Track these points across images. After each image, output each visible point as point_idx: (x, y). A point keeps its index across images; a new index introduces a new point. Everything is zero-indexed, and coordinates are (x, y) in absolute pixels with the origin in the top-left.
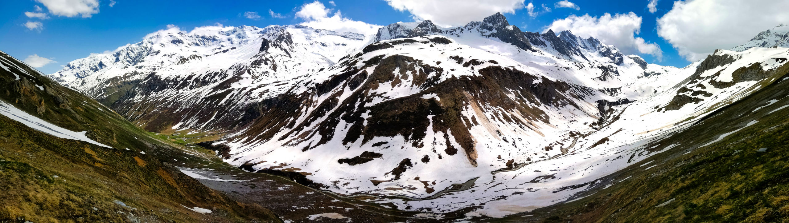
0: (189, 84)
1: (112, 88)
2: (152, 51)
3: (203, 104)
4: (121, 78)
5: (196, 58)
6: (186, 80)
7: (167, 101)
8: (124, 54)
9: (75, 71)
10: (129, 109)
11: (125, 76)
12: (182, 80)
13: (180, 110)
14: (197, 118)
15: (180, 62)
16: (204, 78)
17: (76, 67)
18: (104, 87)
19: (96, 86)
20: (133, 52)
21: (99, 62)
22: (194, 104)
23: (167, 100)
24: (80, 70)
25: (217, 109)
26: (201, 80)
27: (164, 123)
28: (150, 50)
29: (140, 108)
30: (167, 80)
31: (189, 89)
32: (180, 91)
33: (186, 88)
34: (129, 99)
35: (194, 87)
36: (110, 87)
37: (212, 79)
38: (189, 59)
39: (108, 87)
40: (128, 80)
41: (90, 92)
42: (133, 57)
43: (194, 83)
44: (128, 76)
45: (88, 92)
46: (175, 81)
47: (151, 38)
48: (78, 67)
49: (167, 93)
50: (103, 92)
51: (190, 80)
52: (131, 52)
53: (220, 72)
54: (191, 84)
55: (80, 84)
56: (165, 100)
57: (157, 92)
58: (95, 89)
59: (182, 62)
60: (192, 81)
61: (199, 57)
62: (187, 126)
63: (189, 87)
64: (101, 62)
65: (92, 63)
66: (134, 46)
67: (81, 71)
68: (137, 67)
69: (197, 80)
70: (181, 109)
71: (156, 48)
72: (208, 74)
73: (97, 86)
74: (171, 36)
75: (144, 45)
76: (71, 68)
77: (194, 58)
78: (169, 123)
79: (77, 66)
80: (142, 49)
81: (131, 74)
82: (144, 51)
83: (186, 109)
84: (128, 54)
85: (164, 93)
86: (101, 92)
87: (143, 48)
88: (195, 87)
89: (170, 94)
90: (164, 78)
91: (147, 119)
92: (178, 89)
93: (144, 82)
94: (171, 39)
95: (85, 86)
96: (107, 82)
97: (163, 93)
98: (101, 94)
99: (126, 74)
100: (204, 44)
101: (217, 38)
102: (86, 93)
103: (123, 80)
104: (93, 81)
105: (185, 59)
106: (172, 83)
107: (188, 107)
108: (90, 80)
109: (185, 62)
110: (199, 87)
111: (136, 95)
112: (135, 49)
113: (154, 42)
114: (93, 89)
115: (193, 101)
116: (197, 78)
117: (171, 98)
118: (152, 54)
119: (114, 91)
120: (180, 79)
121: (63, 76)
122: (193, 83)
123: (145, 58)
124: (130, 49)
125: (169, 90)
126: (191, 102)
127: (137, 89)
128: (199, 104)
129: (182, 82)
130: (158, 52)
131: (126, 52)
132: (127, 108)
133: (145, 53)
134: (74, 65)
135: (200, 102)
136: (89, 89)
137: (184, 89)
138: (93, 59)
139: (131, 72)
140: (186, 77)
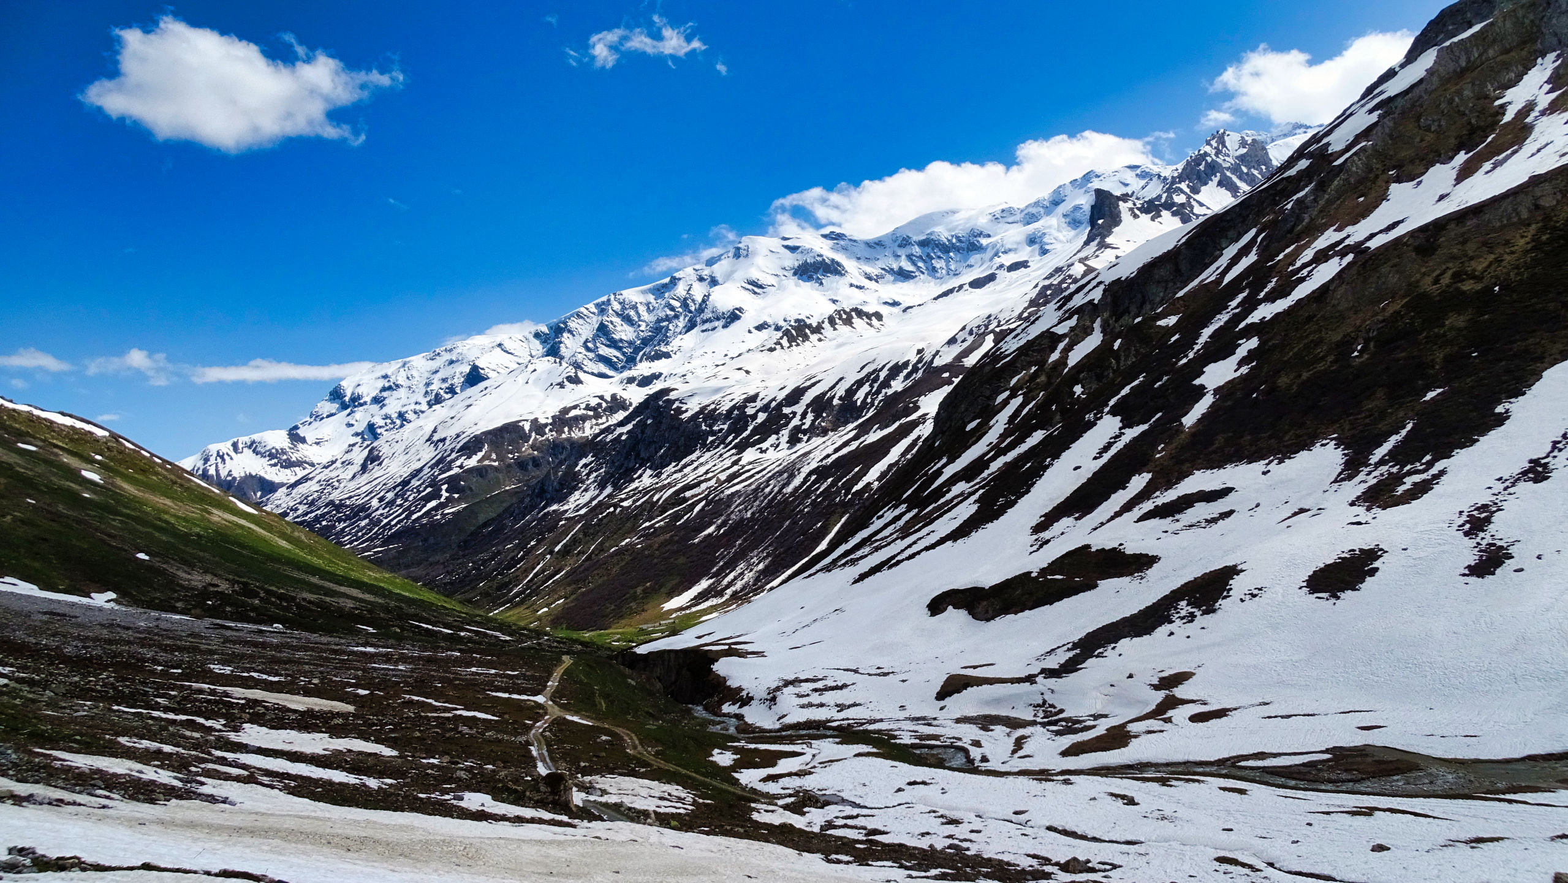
0: (787, 424)
1: (491, 475)
2: (708, 315)
3: (808, 492)
4: (537, 427)
5: (856, 321)
6: (780, 405)
7: (685, 500)
8: (585, 329)
9: (361, 417)
10: (529, 552)
11: (562, 420)
12: (765, 408)
13: (719, 528)
14: (765, 558)
15: (785, 342)
16: (851, 392)
17: (368, 399)
18: (455, 471)
19: (420, 470)
20: (628, 320)
21: (467, 369)
22: (774, 498)
23: (688, 494)
24: (385, 410)
25: (845, 506)
26: (836, 402)
27: (639, 590)
28: (701, 310)
29: (575, 541)
30: (708, 415)
31: (784, 445)
32: (750, 455)
33: (772, 439)
34: (544, 507)
35: (805, 432)
36: (479, 471)
37: (878, 392)
38: (826, 325)
39: (471, 471)
40: (576, 434)
41: (390, 496)
42: (631, 343)
43: (810, 417)
44: (576, 419)
45: (381, 500)
46: (738, 417)
47: (710, 262)
48: (377, 400)
49: (696, 469)
50: (445, 494)
51: (794, 408)
52: (617, 320)
53: (914, 359)
54: (795, 422)
55: (356, 468)
56: (677, 499)
57: (658, 467)
58: (415, 483)
59: (792, 340)
60: (799, 408)
61: (869, 316)
62: (720, 594)
63: (785, 433)
64: (475, 368)
65: (440, 375)
66: (632, 295)
67: (386, 417)
68: (631, 380)
69: (820, 405)
70: (724, 524)
71: (724, 298)
72: (868, 375)
73: (426, 470)
74: (793, 249)
75: (681, 290)
76: (344, 407)
77: (848, 322)
78: (661, 587)
79: (374, 394)
80: (672, 309)
81: (594, 409)
82: (676, 317)
83: (742, 520)
84: (603, 329)
85: (686, 471)
86: (436, 495)
87: (673, 302)
88: (815, 431)
89: (707, 473)
90: (697, 409)
91: (576, 582)
92: (741, 448)
93: (620, 430)
94: (792, 261)
95: (377, 472)
96: (471, 447)
97: (681, 470)
98: (433, 503)
99: (566, 411)
100: (934, 269)
101: (984, 242)
102: (375, 503)
103: (550, 435)
104: (413, 450)
105: (809, 327)
106: (725, 427)
107: (749, 515)
108: (400, 448)
109: (806, 338)
110: (824, 432)
111: (575, 488)
112: (642, 309)
113: (719, 278)
114: (405, 483)
115: (773, 487)
116: (824, 394)
117: (704, 486)
118: (707, 326)
119: (498, 484)
120: (759, 404)
121: (303, 440)
122: (804, 415)
123: (675, 343)
124: (617, 306)
125: (708, 455)
126: (767, 490)
127: (585, 466)
128: (792, 494)
129: (762, 417)
130: (733, 317)
131: (595, 321)
132: (522, 546)
133: (681, 323)
134: (359, 390)
135: (796, 489)
136: (391, 484)
137: (764, 446)
138: (447, 357)
139: (594, 402)
140: (781, 395)
